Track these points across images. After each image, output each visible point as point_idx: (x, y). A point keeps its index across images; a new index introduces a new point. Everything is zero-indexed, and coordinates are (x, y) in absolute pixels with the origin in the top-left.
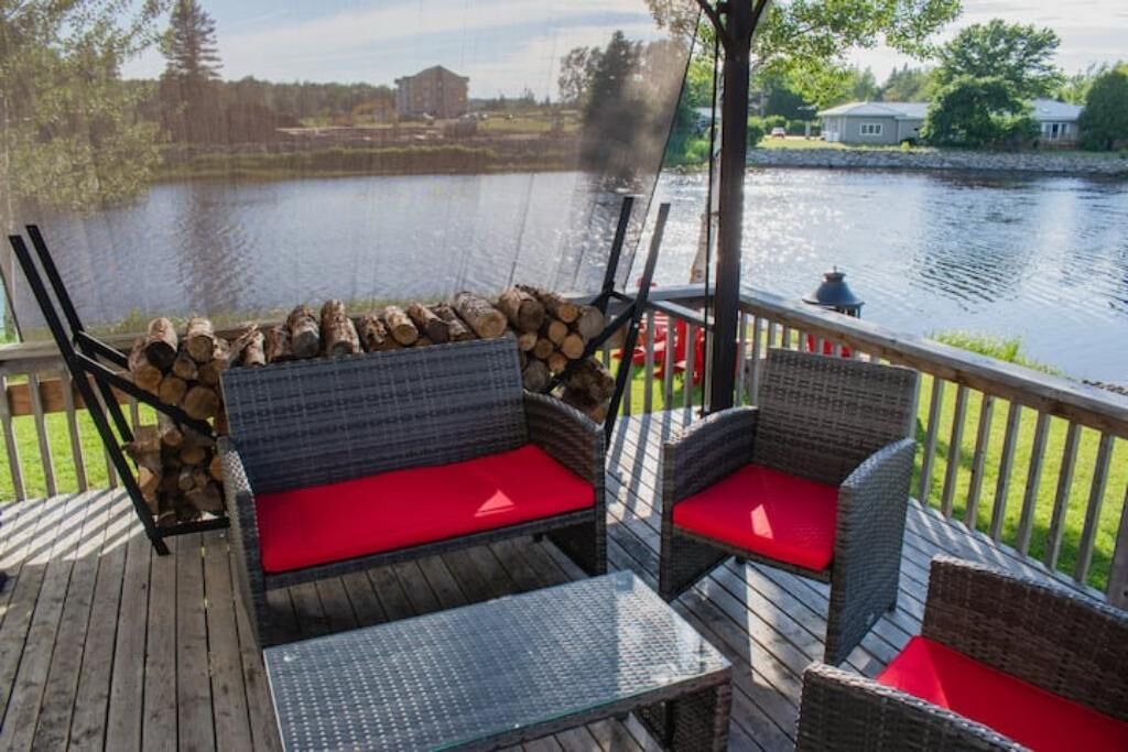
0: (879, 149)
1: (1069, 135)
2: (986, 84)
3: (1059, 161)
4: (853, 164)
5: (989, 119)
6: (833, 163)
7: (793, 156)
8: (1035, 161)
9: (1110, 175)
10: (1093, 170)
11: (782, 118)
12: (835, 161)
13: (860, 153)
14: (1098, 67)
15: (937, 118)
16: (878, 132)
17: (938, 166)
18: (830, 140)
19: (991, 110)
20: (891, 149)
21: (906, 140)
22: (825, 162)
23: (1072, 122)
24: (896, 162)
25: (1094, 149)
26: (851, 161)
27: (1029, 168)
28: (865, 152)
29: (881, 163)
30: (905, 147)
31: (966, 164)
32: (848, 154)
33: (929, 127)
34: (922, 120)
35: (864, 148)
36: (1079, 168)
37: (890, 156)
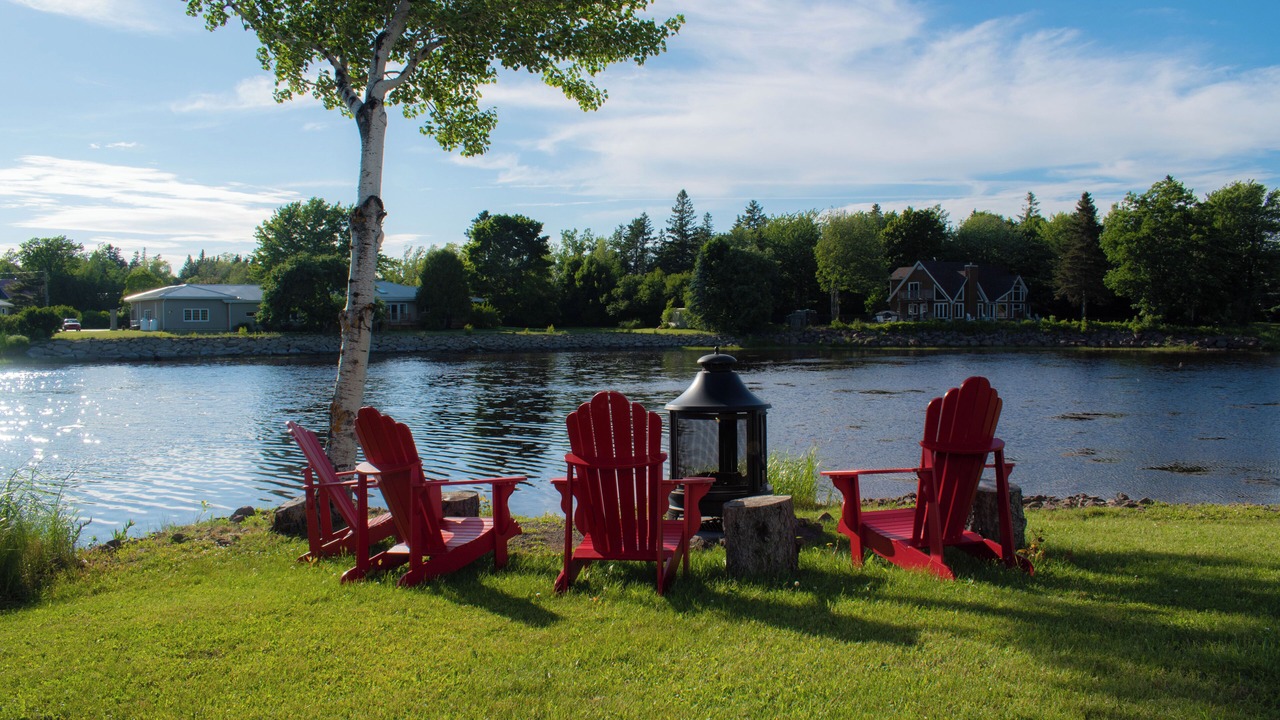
0: (211, 336)
1: (409, 314)
2: (324, 262)
3: (409, 340)
4: (184, 354)
5: (330, 299)
6: (158, 354)
7: (105, 348)
8: (385, 342)
9: (460, 352)
10: (443, 348)
11: (71, 309)
12: (162, 352)
13: (190, 341)
14: (414, 251)
15: (274, 299)
16: (204, 318)
17: (285, 352)
18: (146, 329)
19: (332, 290)
20: (227, 335)
21: (242, 325)
22: (149, 354)
23: (410, 302)
24: (235, 350)
25: (436, 329)
26: (181, 351)
27: (381, 349)
28: (197, 339)
29: (218, 352)
30: (242, 333)
31: (315, 349)
32: (176, 342)
33: (266, 311)
34: (258, 303)
35: (195, 336)
36: (430, 347)
37: (227, 343)
